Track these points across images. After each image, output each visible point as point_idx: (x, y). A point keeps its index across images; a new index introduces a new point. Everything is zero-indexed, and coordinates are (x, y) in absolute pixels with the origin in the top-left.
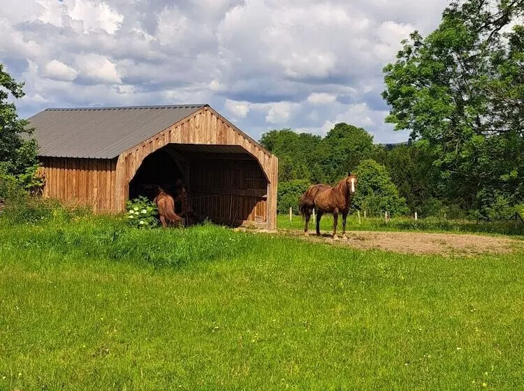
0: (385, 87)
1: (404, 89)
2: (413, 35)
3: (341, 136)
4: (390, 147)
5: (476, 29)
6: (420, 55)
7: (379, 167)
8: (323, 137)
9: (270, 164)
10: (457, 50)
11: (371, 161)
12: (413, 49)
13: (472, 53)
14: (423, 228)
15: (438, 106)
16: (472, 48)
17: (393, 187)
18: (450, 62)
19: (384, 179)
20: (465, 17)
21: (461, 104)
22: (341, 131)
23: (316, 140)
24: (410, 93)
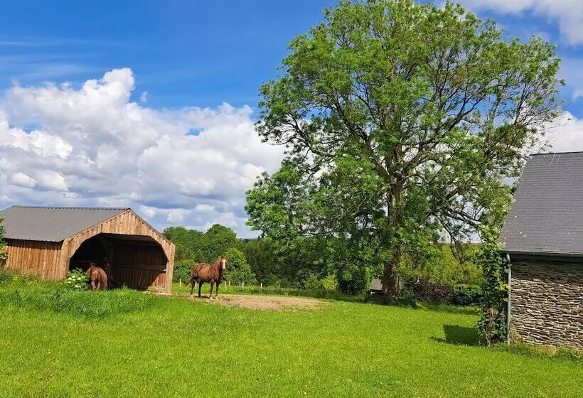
0: (246, 204)
1: (258, 205)
2: (263, 174)
3: (216, 232)
4: (247, 241)
5: (301, 174)
6: (268, 186)
7: (240, 253)
8: (205, 233)
9: (169, 249)
10: (289, 184)
11: (235, 249)
12: (263, 182)
13: (298, 187)
14: (265, 292)
15: (277, 216)
16: (298, 184)
17: (248, 267)
18: (286, 190)
19: (242, 261)
20: (295, 166)
21: (291, 217)
22: (216, 230)
23: (200, 234)
24: (260, 208)
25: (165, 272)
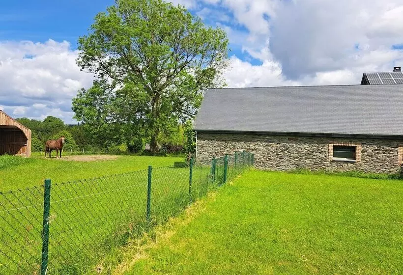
0: (72, 106)
1: (79, 107)
2: (83, 89)
3: (50, 121)
4: (71, 126)
5: (105, 88)
6: (85, 96)
7: (67, 133)
8: (42, 121)
9: (28, 133)
10: (98, 95)
11: (65, 131)
12: (83, 94)
13: (103, 97)
14: (86, 154)
15: (92, 113)
16: (103, 95)
17: (74, 141)
18: (96, 99)
19: (70, 138)
20: (101, 85)
21: (99, 113)
22: (50, 119)
23: (39, 122)
24: (81, 109)
25: (26, 146)
